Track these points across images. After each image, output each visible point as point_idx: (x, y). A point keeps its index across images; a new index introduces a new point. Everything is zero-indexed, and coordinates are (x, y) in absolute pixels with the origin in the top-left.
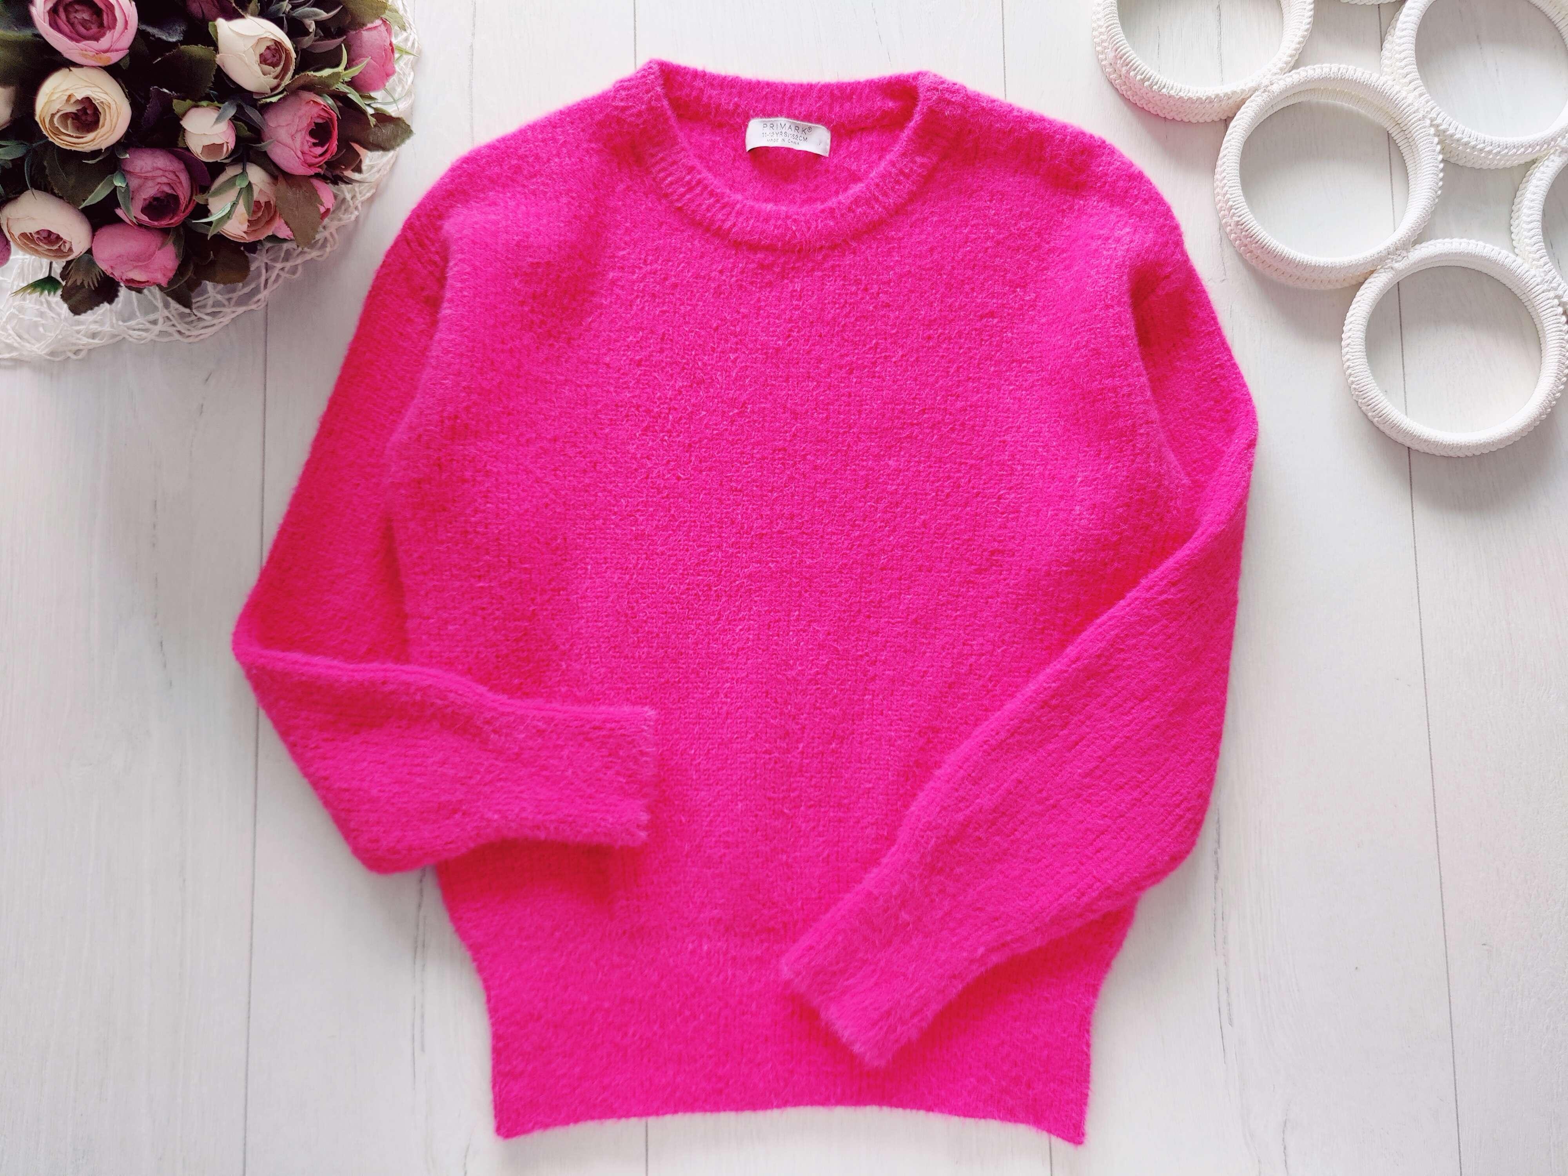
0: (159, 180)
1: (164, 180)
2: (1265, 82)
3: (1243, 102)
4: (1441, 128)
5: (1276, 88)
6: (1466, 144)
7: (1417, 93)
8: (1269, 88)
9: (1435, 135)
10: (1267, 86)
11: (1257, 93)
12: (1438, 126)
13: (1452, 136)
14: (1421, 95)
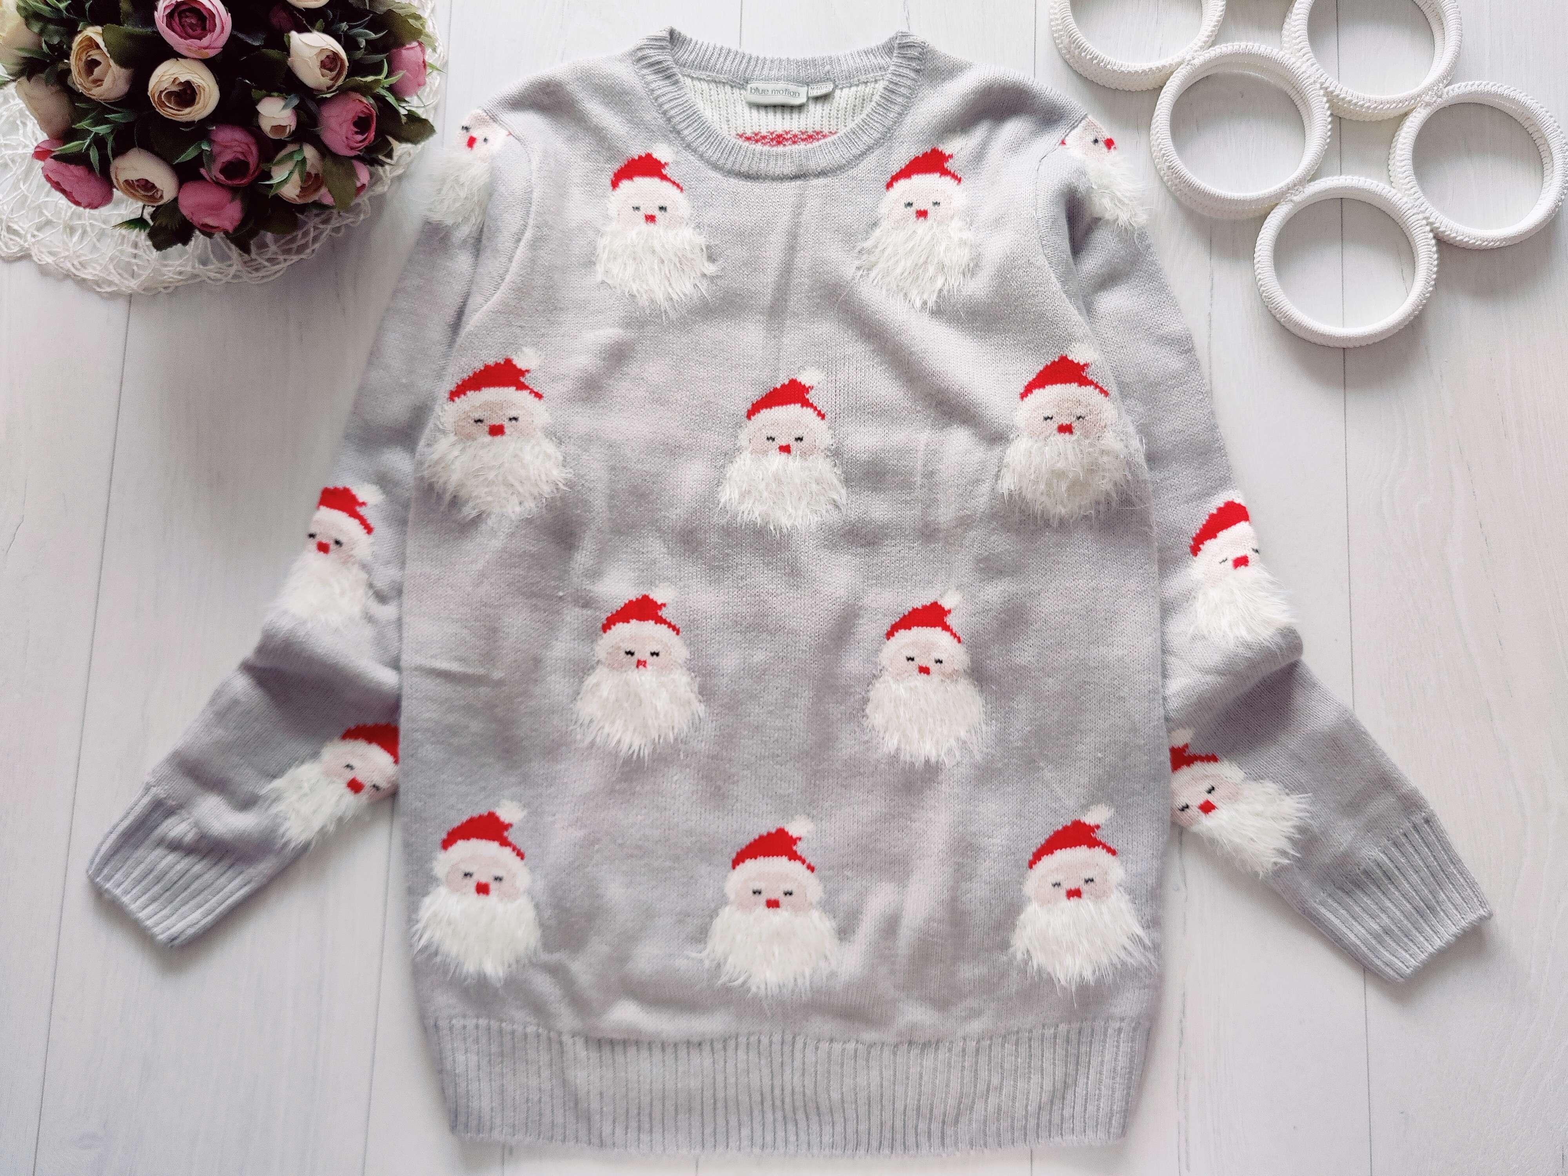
2: (1188, 57)
3: (1172, 73)
4: (1329, 90)
5: (1197, 62)
6: (1350, 101)
7: (1309, 63)
8: (1192, 62)
9: (1324, 95)
10: (1190, 60)
11: (1182, 66)
12: (1326, 89)
13: (1338, 96)
14: (1312, 65)
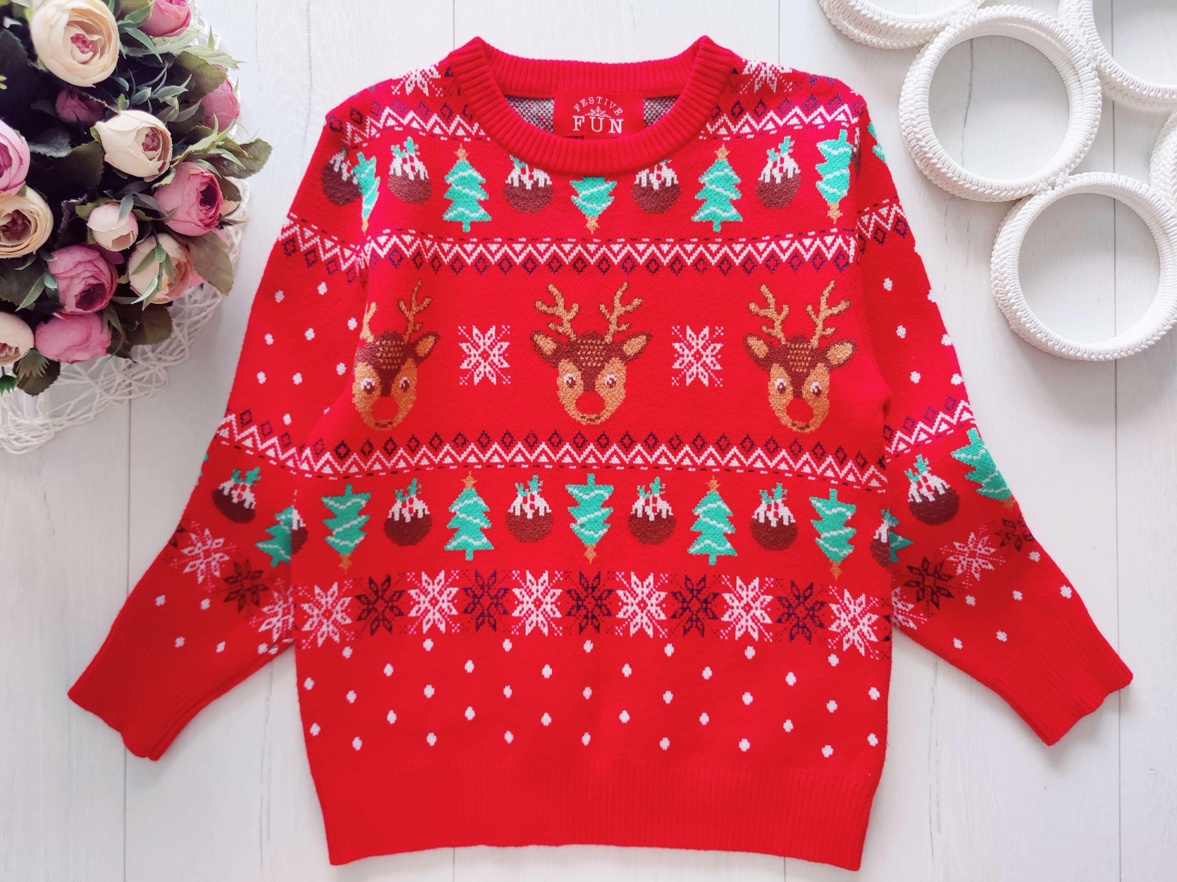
0: (83, 276)
1: (88, 274)
